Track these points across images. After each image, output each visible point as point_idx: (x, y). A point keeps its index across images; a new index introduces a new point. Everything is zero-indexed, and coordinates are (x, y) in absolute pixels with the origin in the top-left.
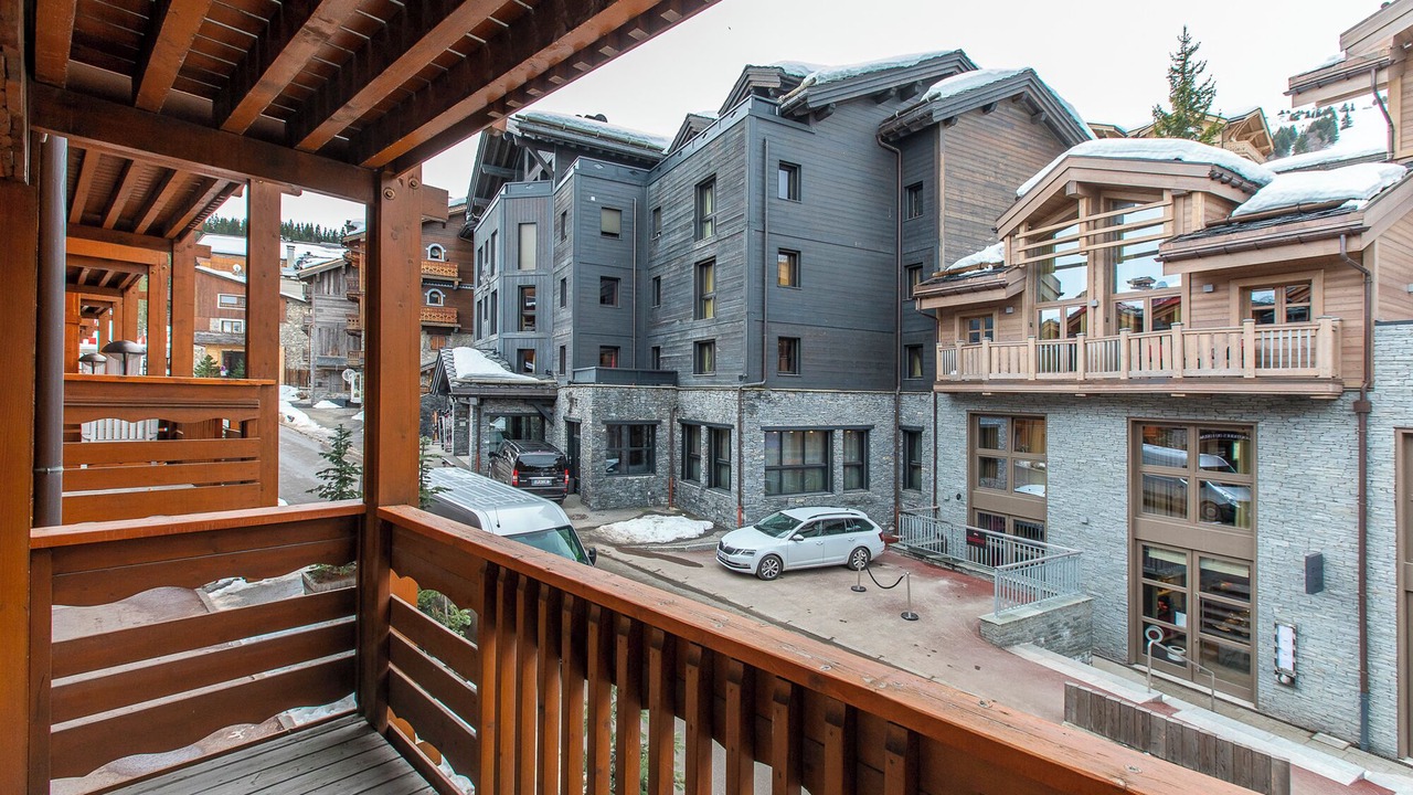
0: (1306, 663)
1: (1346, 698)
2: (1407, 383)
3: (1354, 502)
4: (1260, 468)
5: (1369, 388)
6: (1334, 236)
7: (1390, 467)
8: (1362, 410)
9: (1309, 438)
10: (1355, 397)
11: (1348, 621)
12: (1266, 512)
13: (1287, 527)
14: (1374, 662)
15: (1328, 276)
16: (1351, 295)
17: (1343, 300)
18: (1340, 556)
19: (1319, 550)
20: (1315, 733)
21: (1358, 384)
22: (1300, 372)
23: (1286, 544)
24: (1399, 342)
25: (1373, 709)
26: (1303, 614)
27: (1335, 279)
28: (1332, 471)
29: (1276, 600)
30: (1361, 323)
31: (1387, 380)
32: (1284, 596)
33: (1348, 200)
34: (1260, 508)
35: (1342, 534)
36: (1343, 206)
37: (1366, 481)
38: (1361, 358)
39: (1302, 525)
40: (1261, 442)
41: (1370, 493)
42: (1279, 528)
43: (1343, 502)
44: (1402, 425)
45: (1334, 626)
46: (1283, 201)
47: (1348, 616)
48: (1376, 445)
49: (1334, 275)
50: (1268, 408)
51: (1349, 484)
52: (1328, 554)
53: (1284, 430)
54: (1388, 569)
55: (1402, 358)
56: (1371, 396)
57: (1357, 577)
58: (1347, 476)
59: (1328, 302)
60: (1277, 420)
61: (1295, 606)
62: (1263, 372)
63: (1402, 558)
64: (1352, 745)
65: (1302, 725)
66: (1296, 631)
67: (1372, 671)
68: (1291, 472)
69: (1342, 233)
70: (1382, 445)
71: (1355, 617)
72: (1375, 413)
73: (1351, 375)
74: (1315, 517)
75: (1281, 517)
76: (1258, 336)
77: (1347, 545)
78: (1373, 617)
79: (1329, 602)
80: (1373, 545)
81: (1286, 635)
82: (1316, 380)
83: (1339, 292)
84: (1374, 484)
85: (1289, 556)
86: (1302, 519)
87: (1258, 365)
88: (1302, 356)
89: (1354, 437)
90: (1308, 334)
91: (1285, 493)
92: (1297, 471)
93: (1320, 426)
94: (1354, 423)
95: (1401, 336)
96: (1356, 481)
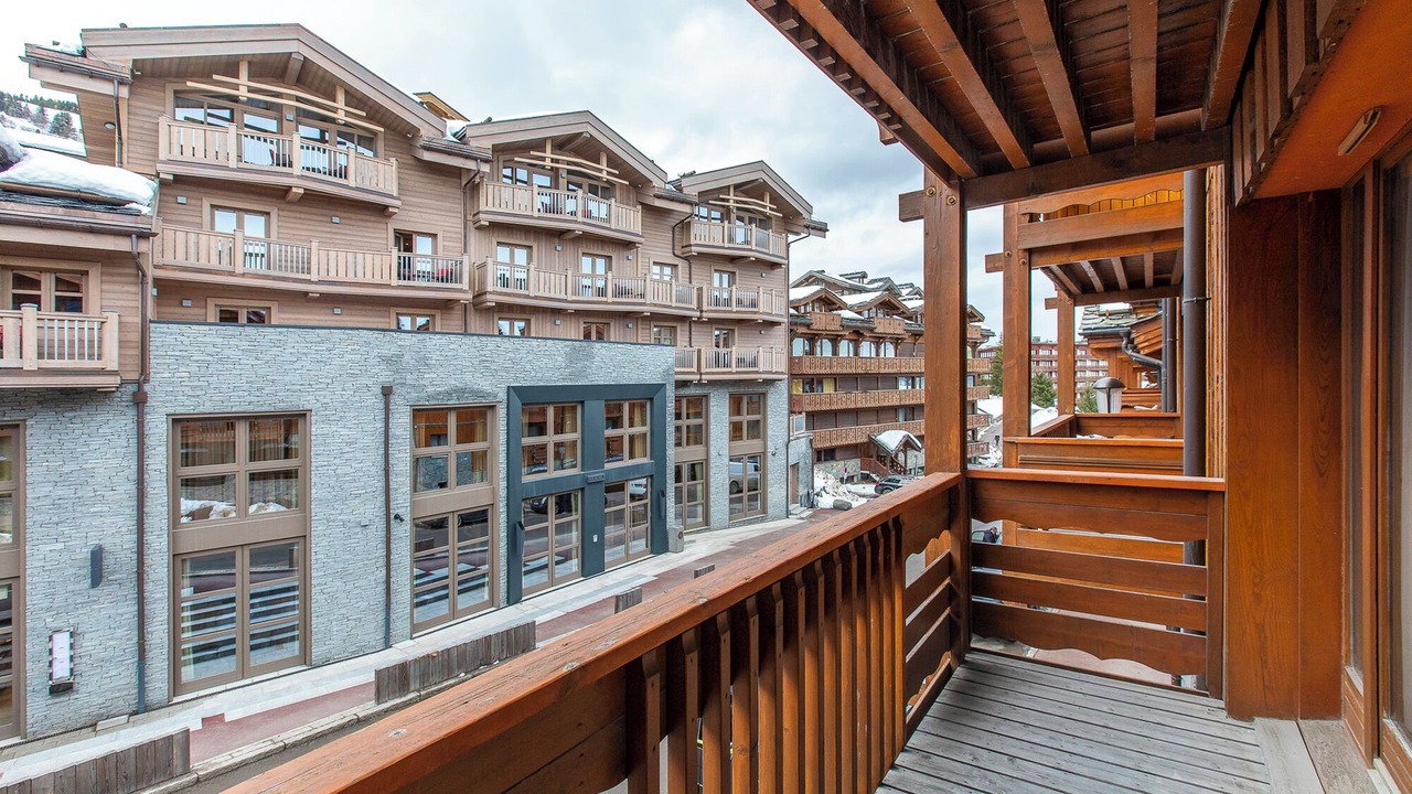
0: (84, 660)
1: (123, 674)
2: (176, 375)
3: (132, 488)
4: (29, 471)
5: (146, 381)
6: (126, 234)
7: (163, 449)
8: (139, 401)
9: (86, 431)
10: (132, 388)
11: (126, 600)
12: (37, 518)
13: (63, 528)
14: (149, 628)
15: (105, 270)
16: (128, 292)
17: (120, 296)
18: (118, 541)
19: (97, 542)
20: (94, 725)
21: (135, 376)
22: (87, 364)
23: (61, 546)
24: (170, 339)
25: (148, 672)
26: (80, 612)
27: (112, 275)
28: (110, 461)
29: (49, 609)
30: (138, 320)
31: (160, 372)
32: (59, 601)
33: (132, 202)
34: (29, 515)
35: (120, 520)
36: (127, 206)
37: (143, 465)
38: (137, 352)
39: (78, 521)
40: (30, 441)
41: (146, 476)
42: (53, 532)
43: (121, 489)
44: (173, 412)
45: (113, 611)
46: (62, 182)
47: (126, 596)
48: (152, 431)
49: (110, 270)
50: (39, 402)
51: (127, 471)
52: (107, 543)
53: (58, 426)
54: (161, 540)
55: (173, 353)
56: (147, 387)
57: (135, 556)
58: (125, 463)
59: (105, 295)
60: (51, 417)
61: (71, 608)
62: (47, 363)
63: (171, 527)
64: (131, 715)
65: (79, 725)
66: (72, 635)
67: (148, 637)
68: (66, 469)
69: (134, 233)
70: (156, 431)
71: (133, 594)
72: (151, 402)
73: (128, 368)
74: (92, 510)
75: (55, 519)
76: (41, 324)
77: (125, 529)
78: (149, 587)
79: (110, 589)
80: (148, 521)
81: (62, 641)
82: (102, 372)
83: (117, 287)
84: (150, 467)
85: (65, 556)
86: (80, 515)
87: (40, 356)
88: (89, 348)
89: (132, 426)
90: (86, 325)
91: (60, 493)
92: (73, 467)
93: (99, 418)
94: (132, 412)
95: (171, 334)
96: (134, 467)
